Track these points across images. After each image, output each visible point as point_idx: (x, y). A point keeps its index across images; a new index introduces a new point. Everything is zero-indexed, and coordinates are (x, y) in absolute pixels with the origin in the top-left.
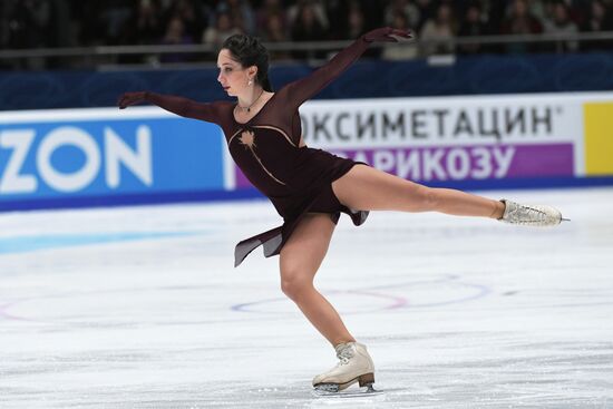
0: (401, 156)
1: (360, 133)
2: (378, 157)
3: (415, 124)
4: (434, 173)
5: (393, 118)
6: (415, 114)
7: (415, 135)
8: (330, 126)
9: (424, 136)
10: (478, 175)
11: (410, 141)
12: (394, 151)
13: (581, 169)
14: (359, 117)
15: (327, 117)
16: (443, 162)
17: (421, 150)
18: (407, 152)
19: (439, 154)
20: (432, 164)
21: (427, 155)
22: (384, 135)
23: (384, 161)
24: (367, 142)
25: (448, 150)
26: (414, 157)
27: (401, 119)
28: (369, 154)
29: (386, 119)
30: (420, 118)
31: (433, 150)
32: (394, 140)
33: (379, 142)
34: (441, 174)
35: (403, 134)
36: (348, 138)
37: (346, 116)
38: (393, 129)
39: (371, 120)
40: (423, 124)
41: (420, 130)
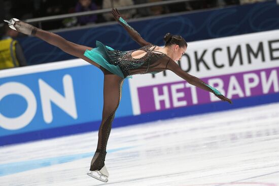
0: (263, 74)
1: (231, 62)
2: (246, 78)
3: (271, 50)
5: (255, 48)
6: (270, 43)
7: (272, 58)
11: (269, 64)
12: (258, 72)
14: (228, 49)
15: (204, 52)
18: (268, 72)
22: (250, 62)
23: (251, 80)
24: (237, 68)
26: (274, 75)
27: (261, 46)
28: (239, 77)
30: (274, 46)
32: (257, 64)
33: (246, 67)
35: (263, 59)
36: (222, 66)
37: (220, 49)
38: (256, 56)
39: (239, 49)
40: (278, 49)
41: (276, 54)
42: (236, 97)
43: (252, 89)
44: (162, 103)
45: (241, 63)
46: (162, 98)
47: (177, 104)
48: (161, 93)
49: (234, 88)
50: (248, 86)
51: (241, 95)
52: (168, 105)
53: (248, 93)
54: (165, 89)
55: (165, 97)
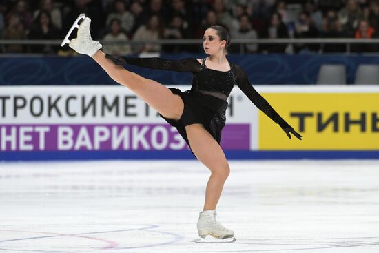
0: (115, 130)
1: (84, 112)
2: (97, 130)
3: (127, 106)
4: (140, 144)
5: (110, 101)
6: (127, 98)
7: (127, 114)
8: (61, 105)
9: (134, 115)
10: (174, 146)
11: (122, 119)
12: (110, 127)
13: (255, 145)
14: (83, 99)
15: (59, 98)
16: (148, 136)
17: (131, 126)
18: (120, 127)
19: (145, 130)
20: (139, 137)
21: (135, 130)
22: (103, 114)
23: (102, 134)
24: (89, 119)
25: (152, 126)
26: (125, 131)
27: (116, 101)
28: (90, 128)
29: (104, 101)
30: (131, 102)
31: (140, 127)
32: (110, 118)
33: (98, 119)
34: (146, 146)
35: (117, 114)
36: (74, 115)
37: (74, 97)
38: (110, 109)
39: (93, 101)
40: (133, 106)
41: (131, 111)
42: (83, 148)
43: (102, 144)
44: (9, 144)
45: (94, 114)
46: (9, 138)
47: (23, 147)
48: (9, 133)
49: (83, 139)
50: (98, 139)
51: (89, 147)
52: (14, 147)
53: (97, 146)
54: (14, 130)
55: (13, 138)
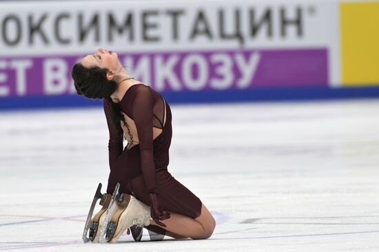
0: (129, 62)
1: (82, 36)
3: (145, 26)
4: (166, 82)
5: (120, 19)
6: (145, 15)
7: (146, 38)
8: (48, 27)
9: (156, 39)
10: (217, 84)
11: (139, 46)
12: (122, 57)
13: (337, 77)
14: (80, 18)
15: (44, 18)
16: (178, 70)
17: (152, 56)
18: (136, 58)
19: (173, 61)
20: (164, 72)
21: (158, 61)
22: (110, 38)
25: (183, 55)
26: (144, 64)
27: (129, 20)
29: (111, 21)
30: (151, 20)
31: (166, 56)
32: (121, 44)
33: (104, 46)
34: (175, 84)
35: (131, 38)
36: (67, 42)
37: (66, 16)
38: (121, 31)
39: (95, 20)
40: (154, 26)
41: (151, 33)
45: (97, 39)
